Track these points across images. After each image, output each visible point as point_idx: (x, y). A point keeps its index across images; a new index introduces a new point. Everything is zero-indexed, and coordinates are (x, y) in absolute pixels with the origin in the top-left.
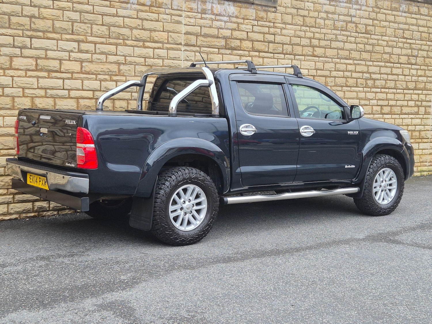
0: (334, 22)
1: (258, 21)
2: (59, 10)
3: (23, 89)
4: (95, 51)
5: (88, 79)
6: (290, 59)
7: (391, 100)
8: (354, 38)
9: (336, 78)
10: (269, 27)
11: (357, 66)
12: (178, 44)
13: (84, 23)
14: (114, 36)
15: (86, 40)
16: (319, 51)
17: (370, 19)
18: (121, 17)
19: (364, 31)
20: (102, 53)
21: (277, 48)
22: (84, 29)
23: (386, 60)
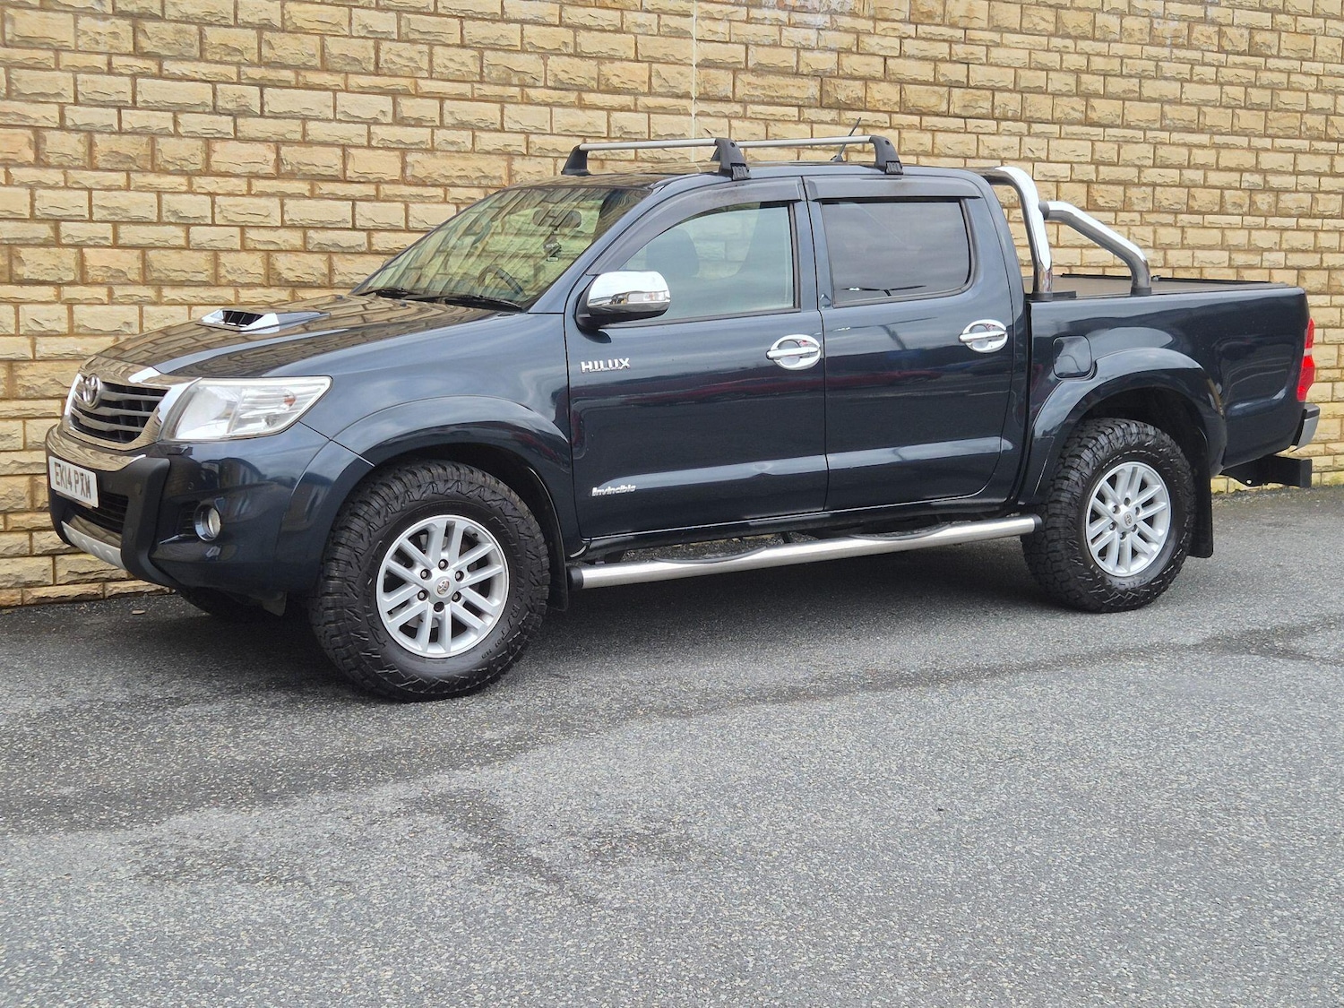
0: (1151, 22)
1: (917, 24)
2: (339, 5)
3: (243, 228)
4: (441, 121)
5: (422, 199)
6: (1014, 134)
7: (1330, 250)
8: (1214, 69)
9: (1158, 188)
10: (950, 42)
11: (1224, 153)
12: (678, 96)
13: (409, 41)
14: (494, 75)
15: (416, 90)
16: (1103, 109)
17: (1265, 10)
18: (516, 21)
19: (1244, 46)
20: (462, 125)
21: (977, 101)
22: (411, 59)
23: (1316, 133)
